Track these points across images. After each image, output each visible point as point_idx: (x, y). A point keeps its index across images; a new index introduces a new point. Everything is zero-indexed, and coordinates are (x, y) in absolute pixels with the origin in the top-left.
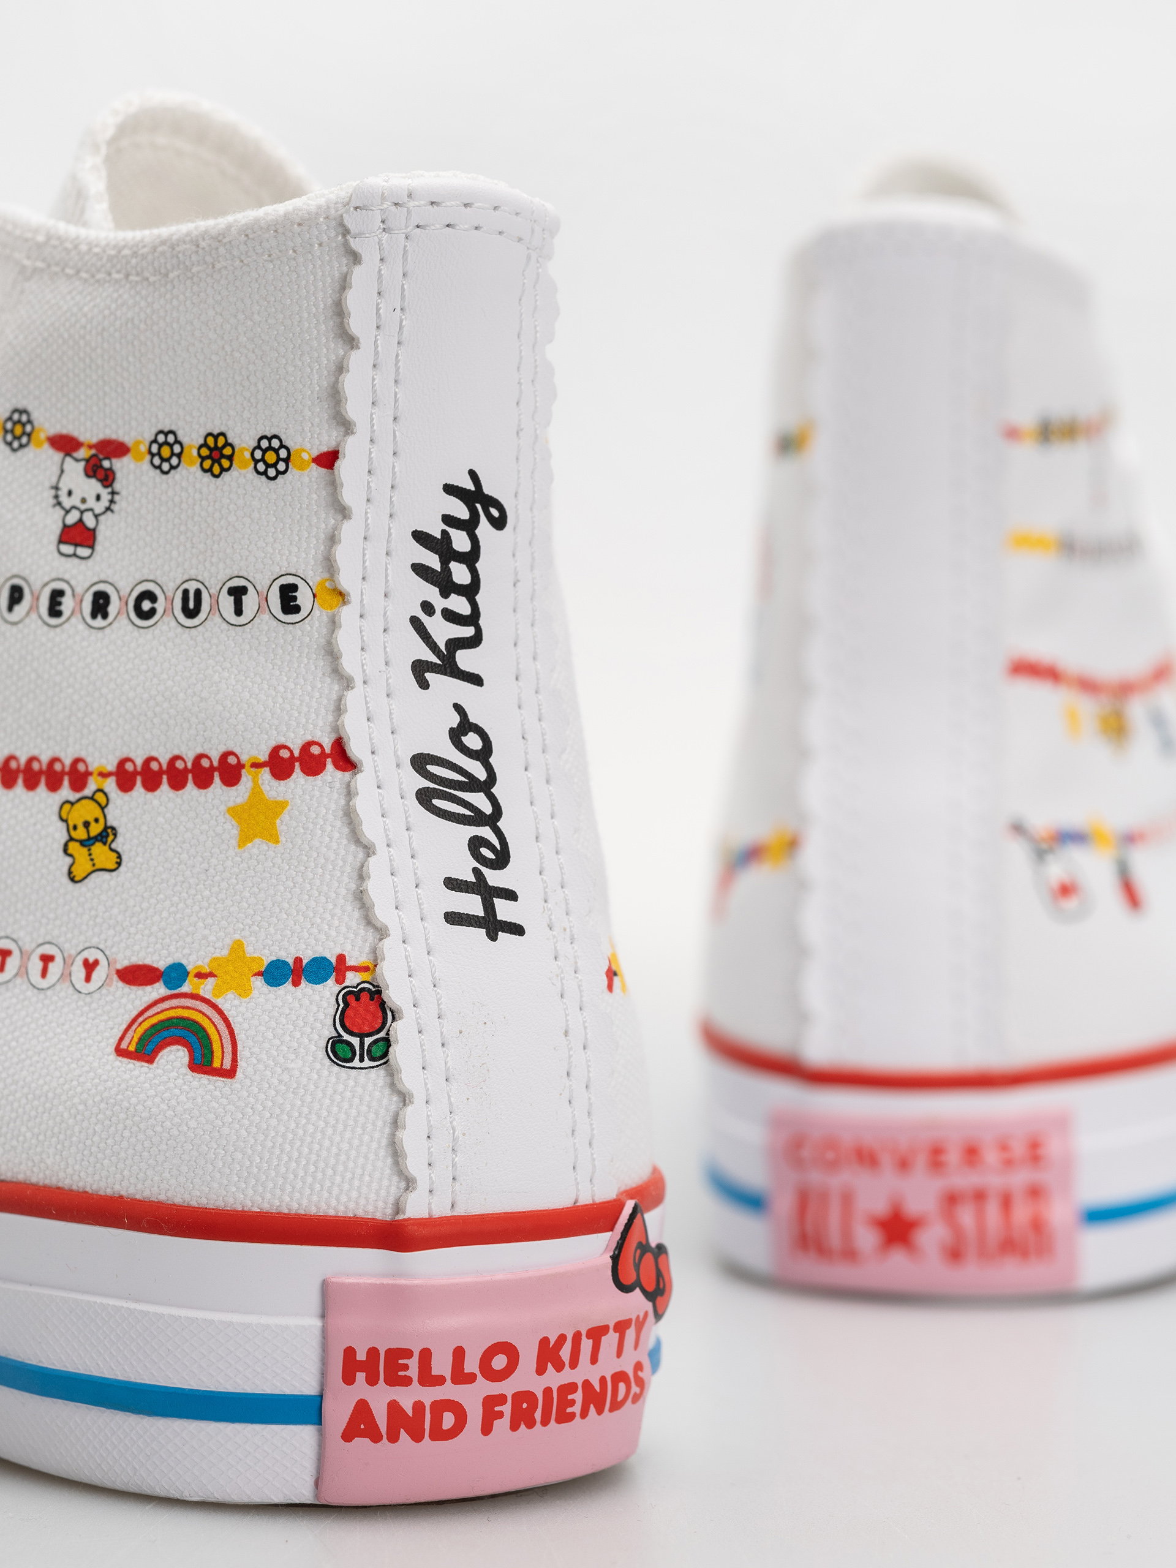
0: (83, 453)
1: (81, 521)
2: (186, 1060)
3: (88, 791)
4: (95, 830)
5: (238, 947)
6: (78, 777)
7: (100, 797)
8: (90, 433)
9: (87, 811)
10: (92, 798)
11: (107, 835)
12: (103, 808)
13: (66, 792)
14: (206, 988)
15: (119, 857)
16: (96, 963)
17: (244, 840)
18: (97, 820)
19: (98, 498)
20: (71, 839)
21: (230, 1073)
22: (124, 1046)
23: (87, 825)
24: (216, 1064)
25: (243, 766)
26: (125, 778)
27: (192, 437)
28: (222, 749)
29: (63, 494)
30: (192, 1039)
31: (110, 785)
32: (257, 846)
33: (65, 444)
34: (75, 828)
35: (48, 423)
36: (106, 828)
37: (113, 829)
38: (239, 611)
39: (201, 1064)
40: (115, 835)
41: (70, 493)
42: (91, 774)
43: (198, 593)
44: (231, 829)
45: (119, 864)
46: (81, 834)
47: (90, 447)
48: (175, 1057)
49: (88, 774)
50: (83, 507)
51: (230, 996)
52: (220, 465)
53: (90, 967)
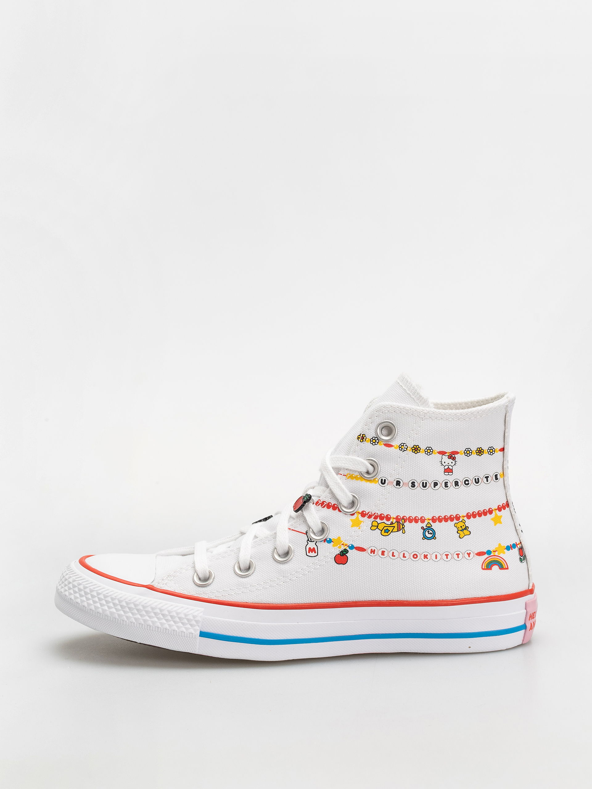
0: (447, 454)
1: (448, 467)
2: (498, 568)
3: (460, 520)
4: (463, 528)
5: (500, 545)
6: (457, 518)
7: (463, 521)
8: (449, 450)
9: (461, 524)
10: (462, 521)
11: (466, 528)
12: (464, 523)
13: (455, 521)
14: (496, 554)
15: (470, 532)
16: (470, 553)
17: (495, 524)
18: (463, 526)
19: (452, 463)
20: (458, 530)
21: (507, 568)
22: (483, 568)
23: (461, 527)
24: (504, 567)
25: (493, 510)
26: (468, 516)
27: (474, 449)
28: (489, 508)
29: (443, 463)
30: (498, 564)
31: (465, 518)
32: (498, 525)
33: (442, 453)
34: (459, 528)
35: (436, 449)
36: (466, 527)
37: (467, 527)
38: (487, 481)
39: (501, 568)
40: (468, 528)
41: (445, 462)
42: (461, 517)
43: (478, 479)
44: (492, 523)
45: (470, 533)
46: (460, 529)
47: (449, 453)
48: (495, 568)
49: (460, 517)
50: (448, 465)
51: (501, 554)
52: (481, 454)
53: (469, 554)
